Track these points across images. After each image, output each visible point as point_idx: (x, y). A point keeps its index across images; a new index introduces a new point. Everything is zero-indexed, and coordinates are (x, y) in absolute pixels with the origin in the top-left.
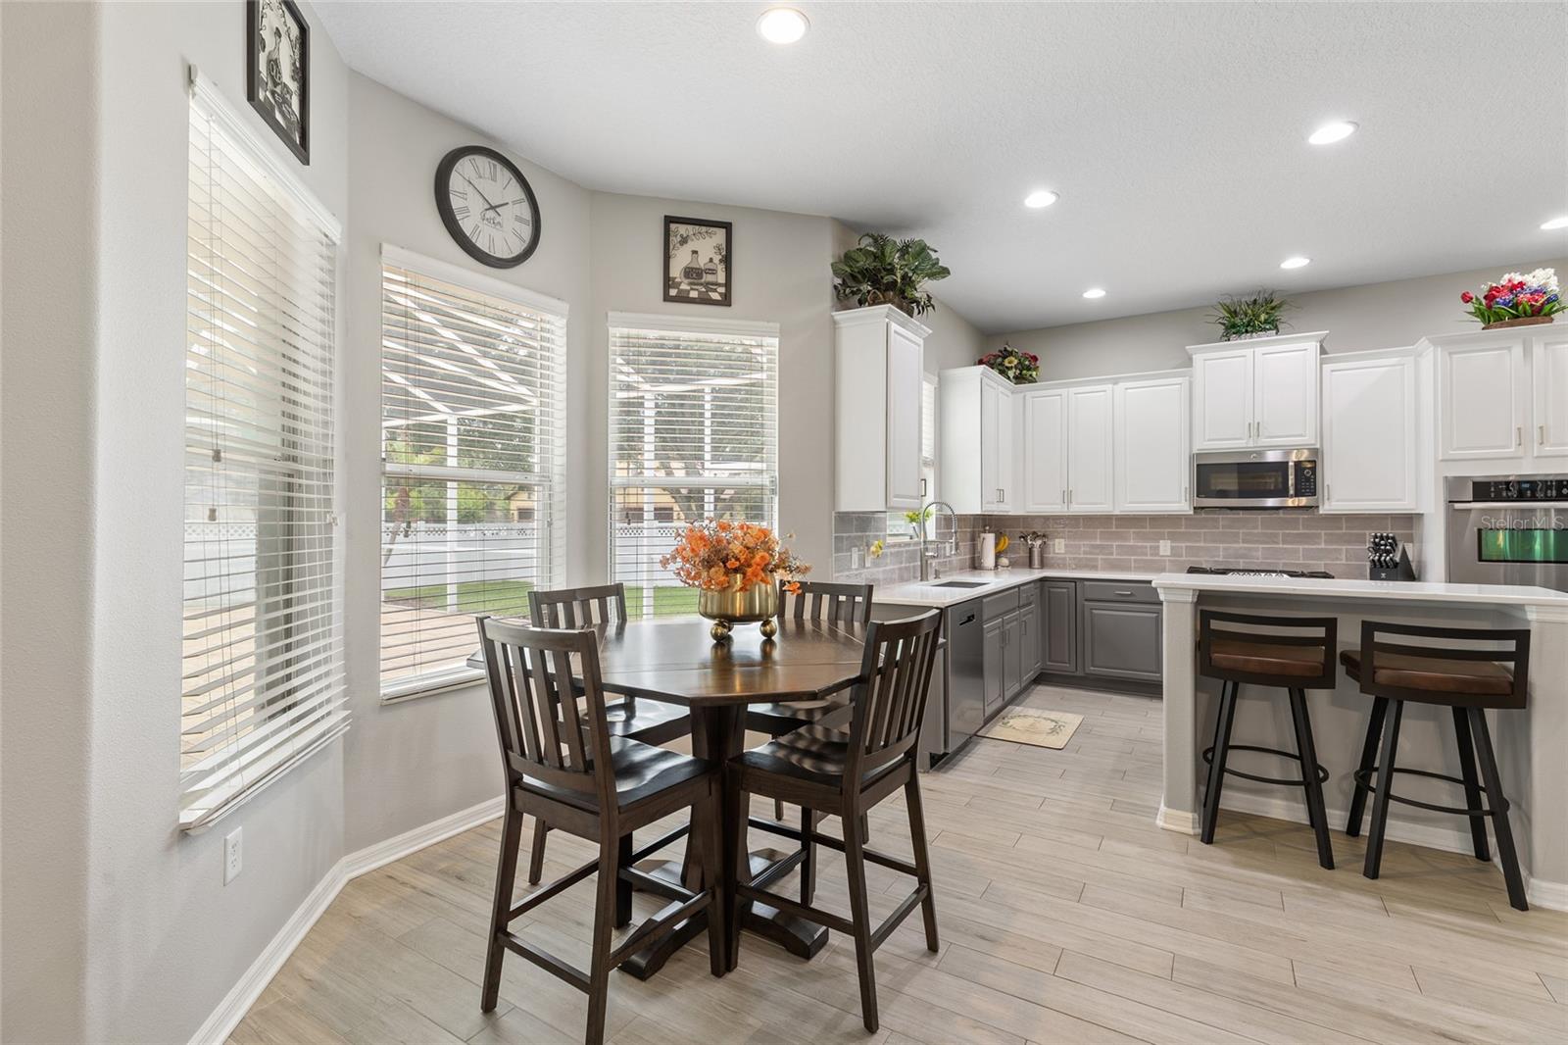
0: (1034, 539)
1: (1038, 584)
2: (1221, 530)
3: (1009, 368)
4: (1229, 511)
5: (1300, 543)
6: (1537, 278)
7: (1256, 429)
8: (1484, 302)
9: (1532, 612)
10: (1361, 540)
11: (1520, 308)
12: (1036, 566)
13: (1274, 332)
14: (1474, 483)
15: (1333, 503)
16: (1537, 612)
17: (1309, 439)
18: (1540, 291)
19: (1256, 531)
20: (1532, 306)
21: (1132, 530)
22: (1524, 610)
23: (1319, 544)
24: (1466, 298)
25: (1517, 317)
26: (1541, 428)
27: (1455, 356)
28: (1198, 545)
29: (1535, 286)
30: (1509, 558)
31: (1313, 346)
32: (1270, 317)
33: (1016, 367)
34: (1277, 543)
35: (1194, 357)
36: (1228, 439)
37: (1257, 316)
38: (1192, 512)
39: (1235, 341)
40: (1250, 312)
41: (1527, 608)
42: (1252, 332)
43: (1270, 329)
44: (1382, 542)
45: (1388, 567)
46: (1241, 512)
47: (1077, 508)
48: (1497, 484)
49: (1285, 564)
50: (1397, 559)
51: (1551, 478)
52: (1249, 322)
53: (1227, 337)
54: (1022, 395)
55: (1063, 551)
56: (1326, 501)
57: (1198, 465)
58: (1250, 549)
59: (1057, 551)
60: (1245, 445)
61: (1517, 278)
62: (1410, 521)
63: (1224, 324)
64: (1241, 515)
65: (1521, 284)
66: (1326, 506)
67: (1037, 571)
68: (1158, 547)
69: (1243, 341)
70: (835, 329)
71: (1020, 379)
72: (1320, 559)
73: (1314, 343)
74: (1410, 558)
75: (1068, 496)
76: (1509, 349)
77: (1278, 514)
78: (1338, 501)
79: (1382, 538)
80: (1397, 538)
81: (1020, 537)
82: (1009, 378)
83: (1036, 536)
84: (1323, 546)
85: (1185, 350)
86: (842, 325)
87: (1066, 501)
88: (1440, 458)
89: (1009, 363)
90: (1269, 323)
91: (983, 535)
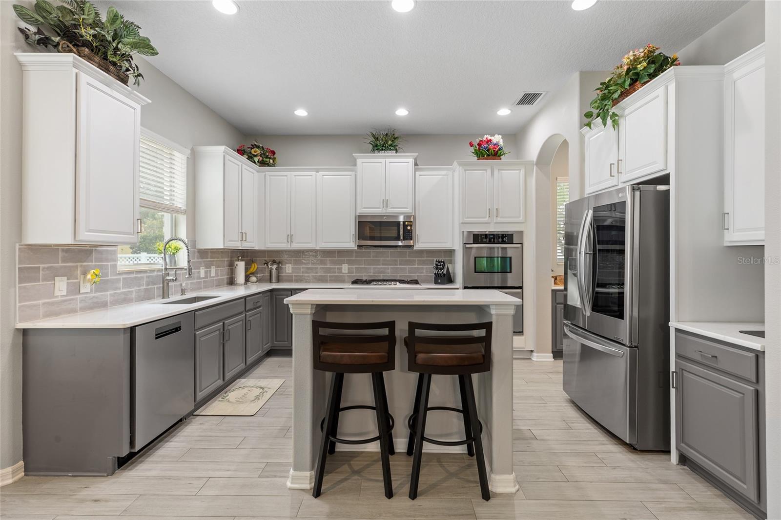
0: (272, 265)
1: (269, 294)
2: (372, 258)
3: (255, 156)
4: (374, 248)
5: (407, 265)
6: (497, 139)
7: (385, 203)
8: (477, 147)
9: (493, 309)
10: (431, 262)
11: (490, 151)
12: (274, 281)
13: (395, 151)
14: (473, 235)
15: (420, 244)
16: (496, 309)
17: (409, 210)
18: (496, 144)
19: (387, 259)
20: (494, 151)
21: (328, 259)
22: (490, 308)
23: (414, 265)
24: (471, 145)
25: (489, 155)
26: (497, 209)
27: (467, 172)
28: (361, 266)
29: (495, 142)
30: (486, 271)
31: (411, 161)
32: (393, 143)
33: (261, 156)
34: (397, 265)
35: (357, 160)
36: (373, 208)
37: (387, 141)
38: (356, 248)
39: (377, 154)
40: (384, 139)
41: (491, 307)
42: (385, 150)
43: (393, 150)
44: (439, 264)
45: (441, 276)
46: (381, 248)
47: (296, 246)
48: (482, 235)
49: (400, 276)
50: (445, 272)
51: (499, 233)
52: (383, 144)
53: (373, 151)
54: (264, 173)
55: (291, 272)
56: (417, 244)
57: (359, 222)
58: (385, 268)
59: (287, 272)
60: (381, 212)
61: (489, 138)
62: (451, 253)
63: (372, 144)
64: (381, 250)
65: (490, 140)
66: (417, 246)
67: (274, 284)
68: (342, 268)
69: (381, 154)
70: (22, 71)
71: (262, 163)
72: (415, 273)
73: (412, 159)
74: (450, 272)
75: (290, 238)
76: (486, 170)
77: (398, 250)
78: (422, 243)
79: (439, 262)
80: (445, 262)
81: (264, 264)
82: (254, 162)
83: (274, 262)
84: (416, 266)
85: (353, 156)
86: (30, 68)
87: (289, 241)
88: (461, 222)
89: (255, 152)
90: (393, 146)
91: (236, 263)
